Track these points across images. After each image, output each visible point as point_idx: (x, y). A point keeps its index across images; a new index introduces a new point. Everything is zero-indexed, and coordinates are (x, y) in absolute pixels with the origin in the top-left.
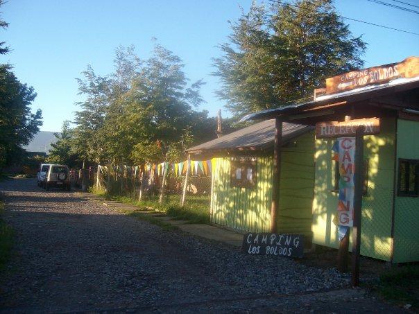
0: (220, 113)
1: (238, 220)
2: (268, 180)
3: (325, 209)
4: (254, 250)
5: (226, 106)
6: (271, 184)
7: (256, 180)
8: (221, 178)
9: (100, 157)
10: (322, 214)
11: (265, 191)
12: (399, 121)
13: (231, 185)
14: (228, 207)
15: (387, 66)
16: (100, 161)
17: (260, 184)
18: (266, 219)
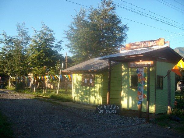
0: (67, 54)
1: (86, 100)
2: (100, 84)
3: (127, 95)
4: (101, 111)
5: (70, 51)
6: (101, 85)
7: (94, 83)
8: (77, 83)
9: (10, 72)
10: (126, 97)
11: (99, 88)
12: (157, 62)
13: (82, 85)
14: (80, 95)
15: (152, 41)
16: (11, 74)
17: (96, 85)
18: (99, 99)
